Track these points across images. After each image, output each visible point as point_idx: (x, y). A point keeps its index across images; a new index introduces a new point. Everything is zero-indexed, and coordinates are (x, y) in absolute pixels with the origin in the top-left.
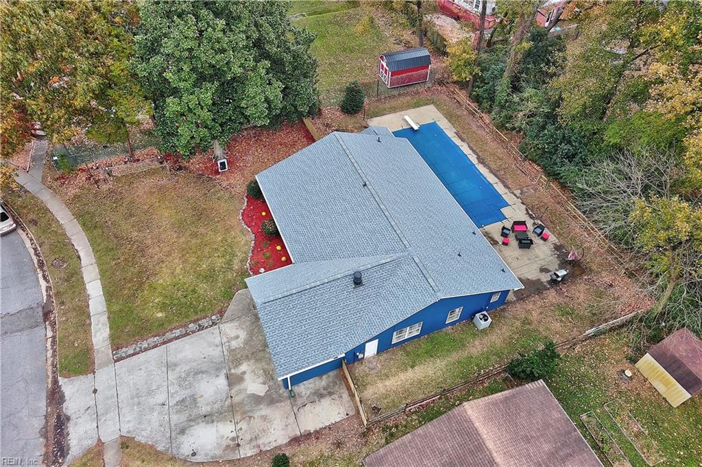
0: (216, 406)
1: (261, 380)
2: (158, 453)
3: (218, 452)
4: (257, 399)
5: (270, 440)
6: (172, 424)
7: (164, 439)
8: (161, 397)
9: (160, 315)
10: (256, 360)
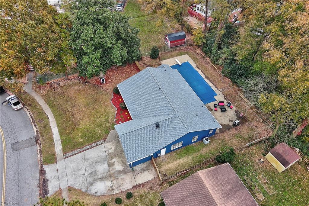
0: (104, 175)
1: (121, 164)
2: (83, 193)
3: (105, 192)
4: (120, 172)
5: (125, 187)
6: (88, 182)
7: (85, 187)
8: (83, 172)
9: (81, 140)
10: (119, 157)
